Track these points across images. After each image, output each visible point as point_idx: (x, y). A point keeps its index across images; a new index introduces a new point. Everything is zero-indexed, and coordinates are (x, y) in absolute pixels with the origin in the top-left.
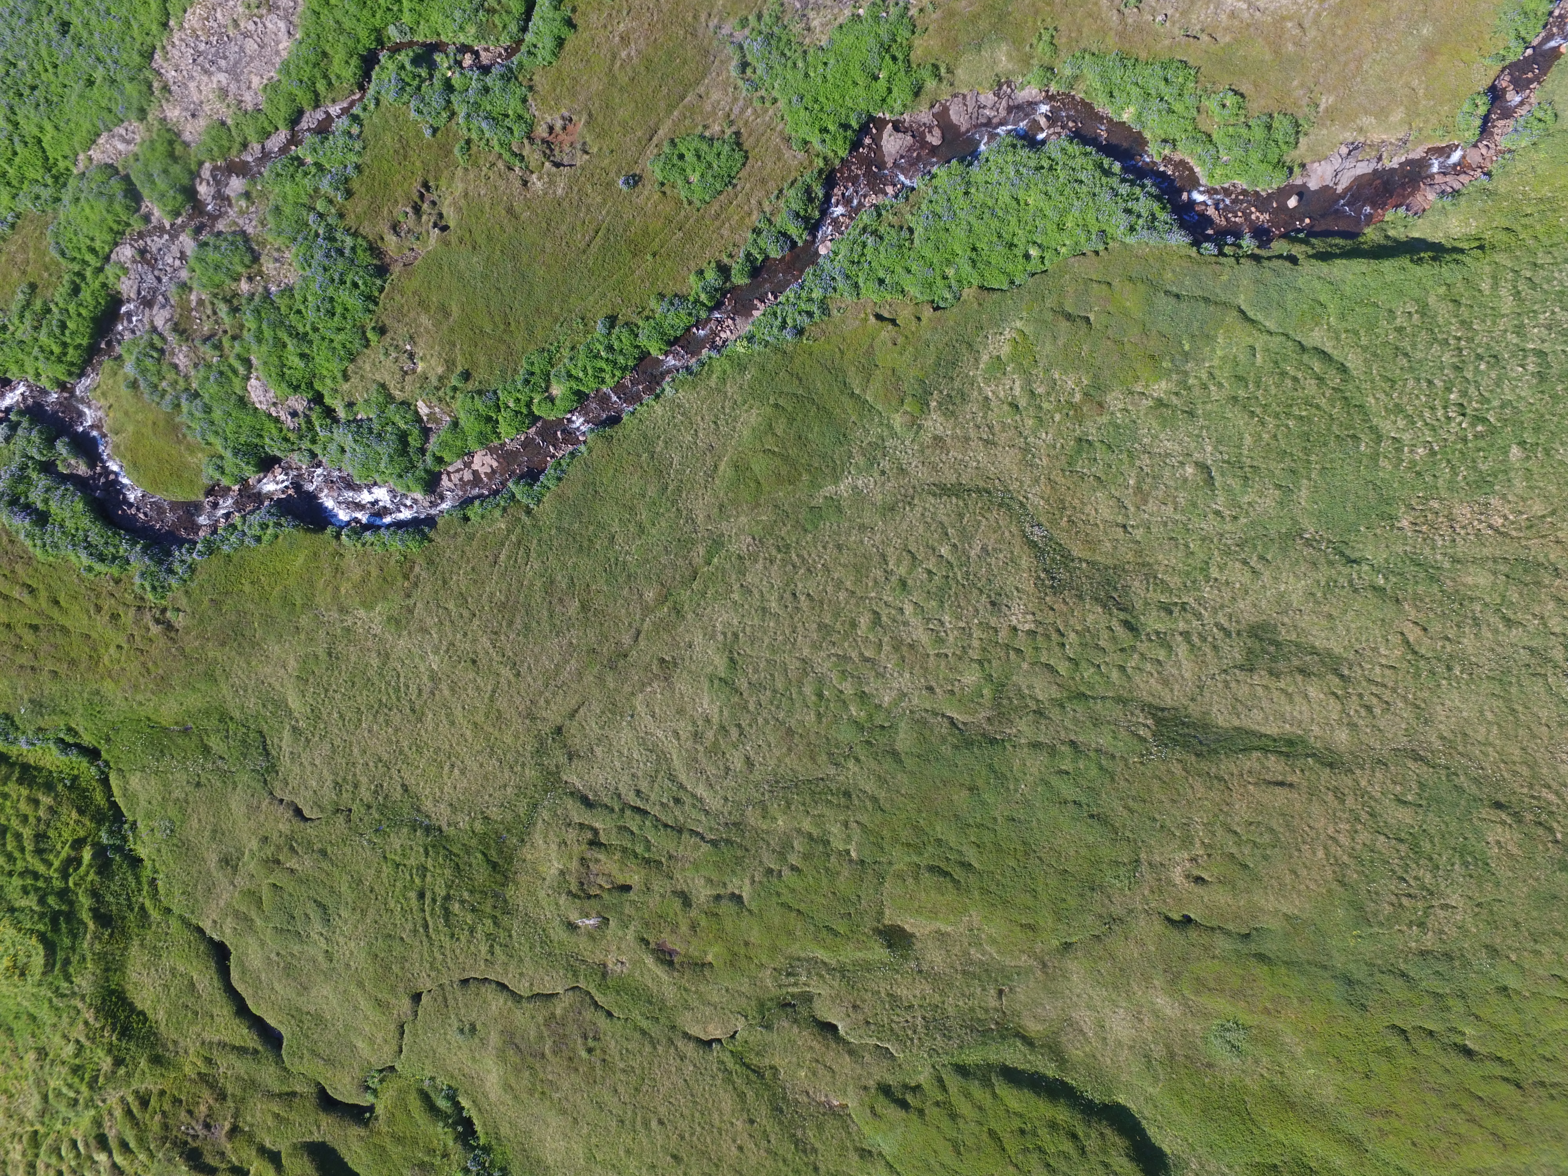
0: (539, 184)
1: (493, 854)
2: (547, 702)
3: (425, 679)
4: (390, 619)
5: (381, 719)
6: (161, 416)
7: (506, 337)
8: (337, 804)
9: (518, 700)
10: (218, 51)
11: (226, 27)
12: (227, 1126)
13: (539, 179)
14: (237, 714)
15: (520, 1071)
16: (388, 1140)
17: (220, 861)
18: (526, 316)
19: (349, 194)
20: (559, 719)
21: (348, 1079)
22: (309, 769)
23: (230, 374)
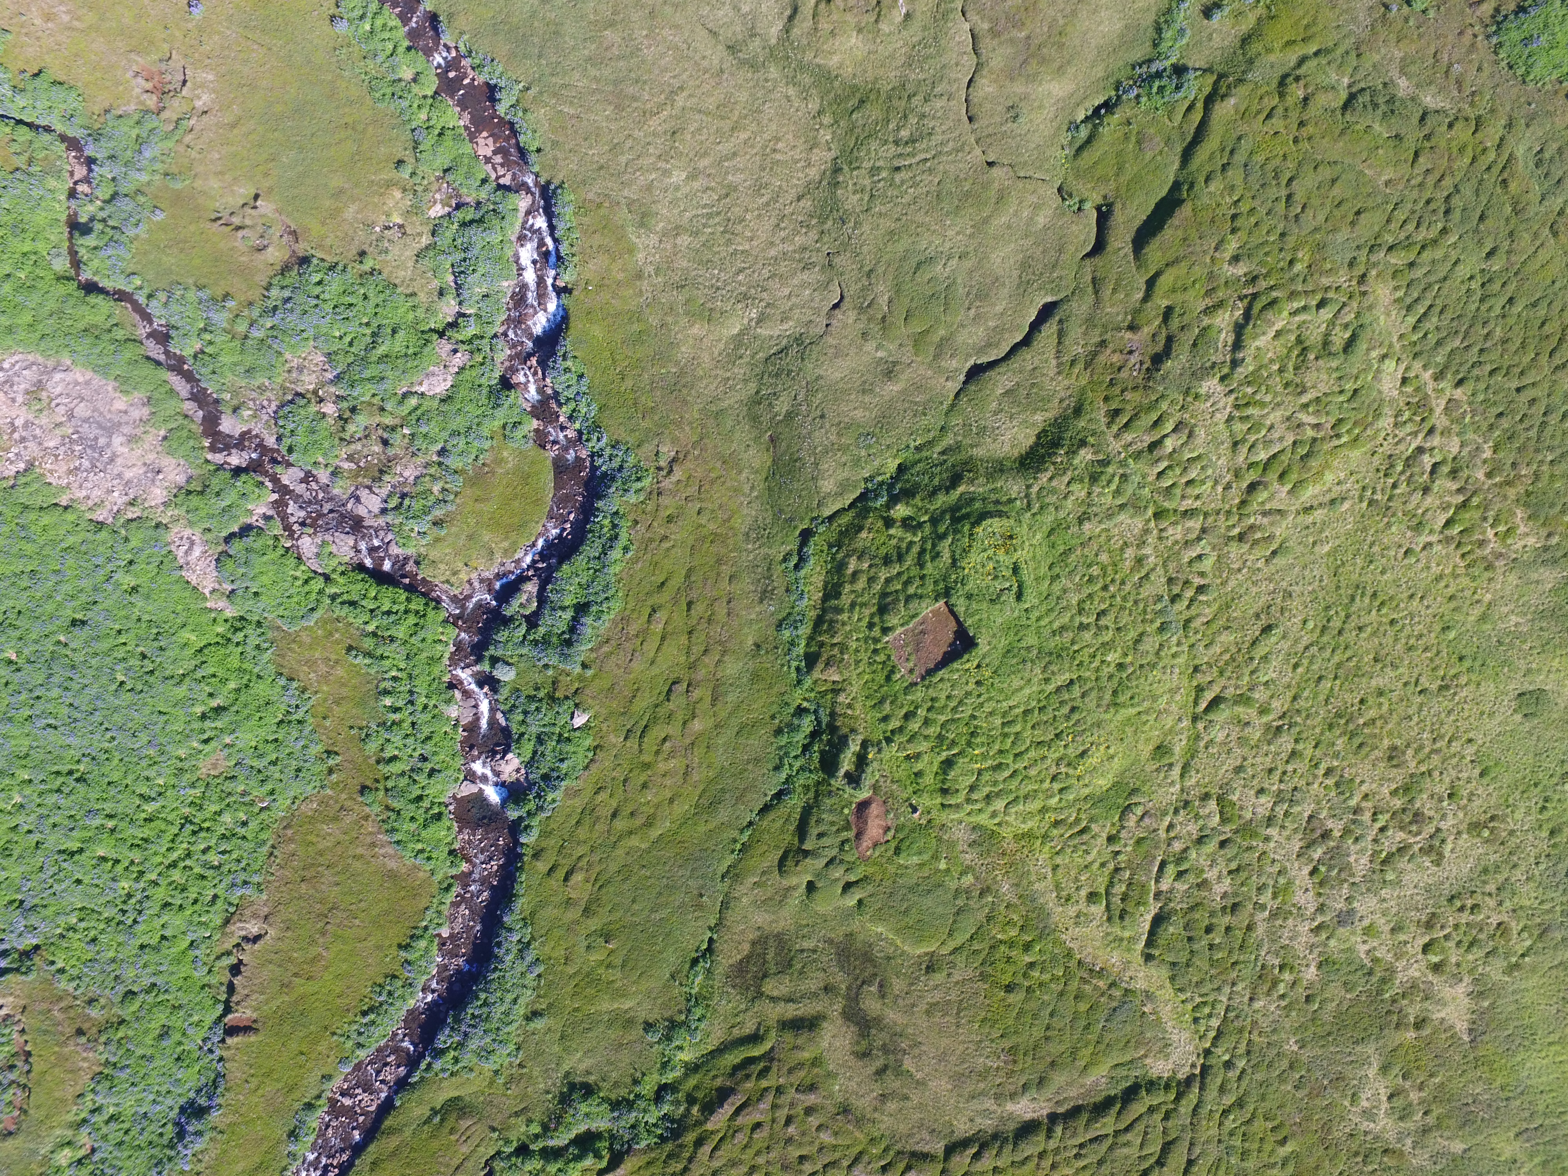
0: (205, 97)
1: (853, 102)
2: (704, 58)
3: (696, 185)
4: (642, 225)
5: (739, 228)
6: (469, 492)
7: (360, 127)
8: (823, 267)
9: (706, 87)
10: (90, 446)
11: (63, 437)
12: (1128, 335)
13: (199, 98)
14: (753, 386)
15: (1044, 59)
16: (1122, 179)
17: (890, 379)
18: (337, 107)
19: (226, 296)
20: (720, 47)
21: (1074, 228)
22: (794, 299)
23: (419, 412)
